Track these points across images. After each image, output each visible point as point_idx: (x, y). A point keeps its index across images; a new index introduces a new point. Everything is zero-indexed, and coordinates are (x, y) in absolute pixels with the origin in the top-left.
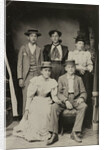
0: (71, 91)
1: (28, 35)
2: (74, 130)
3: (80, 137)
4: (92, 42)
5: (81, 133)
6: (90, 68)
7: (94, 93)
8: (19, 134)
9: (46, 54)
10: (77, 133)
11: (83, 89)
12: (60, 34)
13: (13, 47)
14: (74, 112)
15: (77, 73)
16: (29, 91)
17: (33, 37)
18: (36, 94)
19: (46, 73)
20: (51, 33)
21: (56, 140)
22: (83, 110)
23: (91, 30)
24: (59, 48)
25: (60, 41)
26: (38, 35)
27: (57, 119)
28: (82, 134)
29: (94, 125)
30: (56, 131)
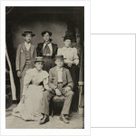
0: (60, 80)
1: (24, 35)
2: (63, 113)
3: (68, 119)
4: (78, 40)
5: (69, 115)
6: (77, 62)
7: (80, 83)
8: (17, 114)
9: (39, 50)
10: (65, 115)
11: (70, 79)
12: (50, 34)
13: (12, 46)
14: (62, 98)
15: (65, 66)
16: (25, 81)
17: (28, 37)
18: (31, 83)
19: (39, 66)
20: (43, 34)
21: (47, 120)
22: (71, 97)
23: (77, 30)
24: (50, 45)
25: (50, 40)
26: (33, 36)
27: (48, 104)
28: (69, 117)
29: (80, 109)
30: (47, 113)
